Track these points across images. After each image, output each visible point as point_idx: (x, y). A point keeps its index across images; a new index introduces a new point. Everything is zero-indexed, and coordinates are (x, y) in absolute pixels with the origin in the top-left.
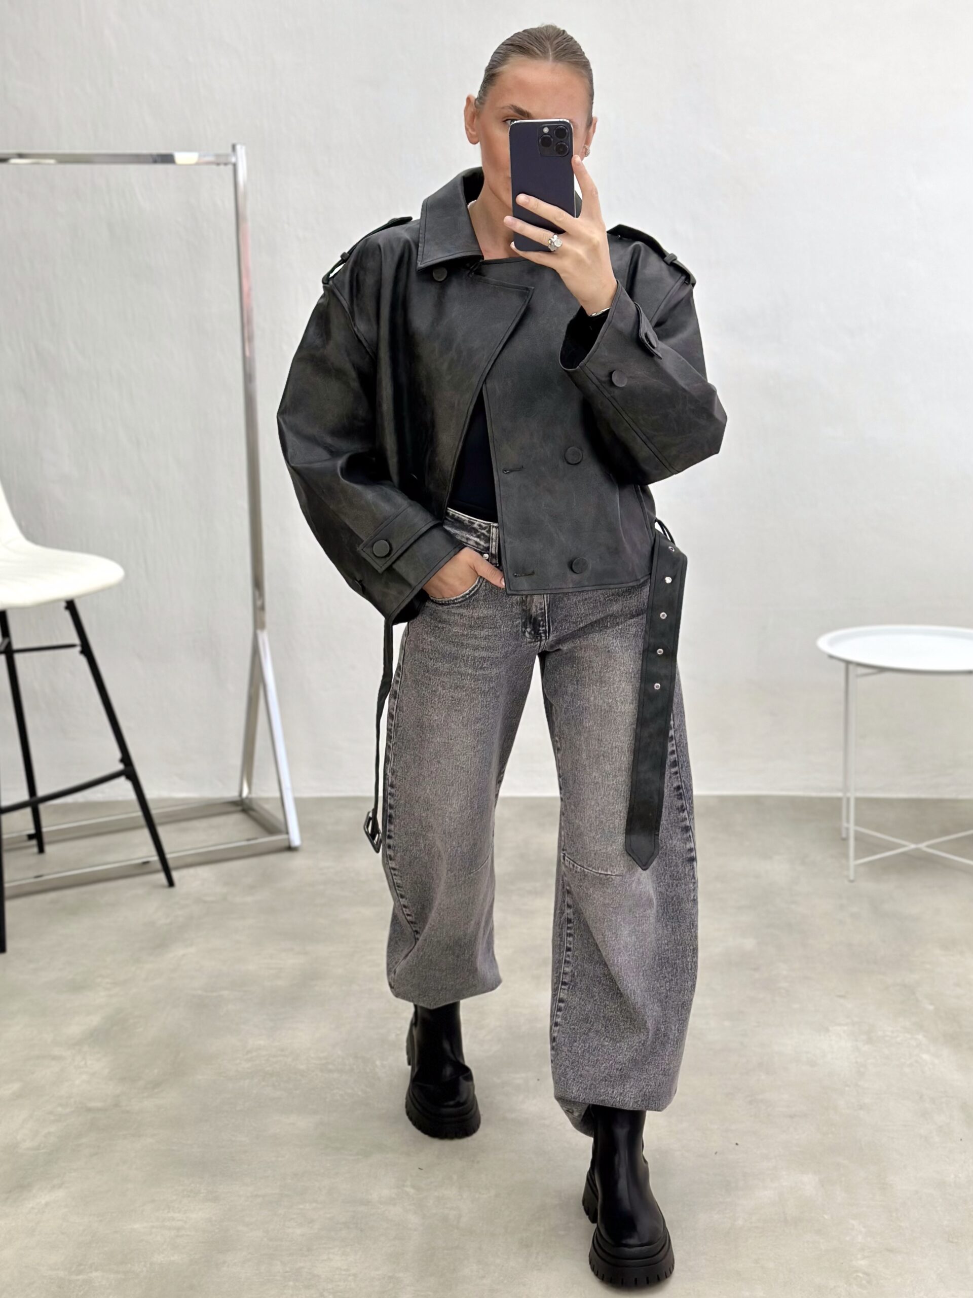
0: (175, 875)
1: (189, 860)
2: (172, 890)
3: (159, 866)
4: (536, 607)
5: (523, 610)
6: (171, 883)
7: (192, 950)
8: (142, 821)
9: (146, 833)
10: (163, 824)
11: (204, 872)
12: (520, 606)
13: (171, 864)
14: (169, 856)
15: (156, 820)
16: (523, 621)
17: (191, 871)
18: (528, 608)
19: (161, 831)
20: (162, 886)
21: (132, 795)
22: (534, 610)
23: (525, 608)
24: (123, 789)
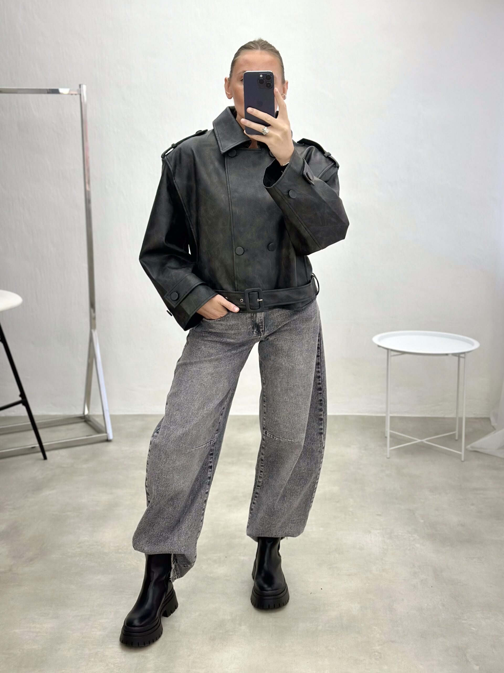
0: (47, 454)
1: (55, 446)
2: (46, 461)
3: (39, 449)
4: (259, 319)
5: (252, 321)
6: (45, 458)
7: (54, 491)
8: (31, 427)
9: (32, 433)
10: (41, 428)
11: (63, 452)
12: (251, 319)
13: (45, 448)
14: (44, 444)
15: (38, 426)
16: (253, 326)
17: (57, 452)
18: (254, 320)
19: (40, 431)
20: (41, 459)
21: (25, 413)
22: (257, 321)
23: (253, 320)
24: (21, 410)
